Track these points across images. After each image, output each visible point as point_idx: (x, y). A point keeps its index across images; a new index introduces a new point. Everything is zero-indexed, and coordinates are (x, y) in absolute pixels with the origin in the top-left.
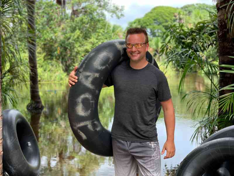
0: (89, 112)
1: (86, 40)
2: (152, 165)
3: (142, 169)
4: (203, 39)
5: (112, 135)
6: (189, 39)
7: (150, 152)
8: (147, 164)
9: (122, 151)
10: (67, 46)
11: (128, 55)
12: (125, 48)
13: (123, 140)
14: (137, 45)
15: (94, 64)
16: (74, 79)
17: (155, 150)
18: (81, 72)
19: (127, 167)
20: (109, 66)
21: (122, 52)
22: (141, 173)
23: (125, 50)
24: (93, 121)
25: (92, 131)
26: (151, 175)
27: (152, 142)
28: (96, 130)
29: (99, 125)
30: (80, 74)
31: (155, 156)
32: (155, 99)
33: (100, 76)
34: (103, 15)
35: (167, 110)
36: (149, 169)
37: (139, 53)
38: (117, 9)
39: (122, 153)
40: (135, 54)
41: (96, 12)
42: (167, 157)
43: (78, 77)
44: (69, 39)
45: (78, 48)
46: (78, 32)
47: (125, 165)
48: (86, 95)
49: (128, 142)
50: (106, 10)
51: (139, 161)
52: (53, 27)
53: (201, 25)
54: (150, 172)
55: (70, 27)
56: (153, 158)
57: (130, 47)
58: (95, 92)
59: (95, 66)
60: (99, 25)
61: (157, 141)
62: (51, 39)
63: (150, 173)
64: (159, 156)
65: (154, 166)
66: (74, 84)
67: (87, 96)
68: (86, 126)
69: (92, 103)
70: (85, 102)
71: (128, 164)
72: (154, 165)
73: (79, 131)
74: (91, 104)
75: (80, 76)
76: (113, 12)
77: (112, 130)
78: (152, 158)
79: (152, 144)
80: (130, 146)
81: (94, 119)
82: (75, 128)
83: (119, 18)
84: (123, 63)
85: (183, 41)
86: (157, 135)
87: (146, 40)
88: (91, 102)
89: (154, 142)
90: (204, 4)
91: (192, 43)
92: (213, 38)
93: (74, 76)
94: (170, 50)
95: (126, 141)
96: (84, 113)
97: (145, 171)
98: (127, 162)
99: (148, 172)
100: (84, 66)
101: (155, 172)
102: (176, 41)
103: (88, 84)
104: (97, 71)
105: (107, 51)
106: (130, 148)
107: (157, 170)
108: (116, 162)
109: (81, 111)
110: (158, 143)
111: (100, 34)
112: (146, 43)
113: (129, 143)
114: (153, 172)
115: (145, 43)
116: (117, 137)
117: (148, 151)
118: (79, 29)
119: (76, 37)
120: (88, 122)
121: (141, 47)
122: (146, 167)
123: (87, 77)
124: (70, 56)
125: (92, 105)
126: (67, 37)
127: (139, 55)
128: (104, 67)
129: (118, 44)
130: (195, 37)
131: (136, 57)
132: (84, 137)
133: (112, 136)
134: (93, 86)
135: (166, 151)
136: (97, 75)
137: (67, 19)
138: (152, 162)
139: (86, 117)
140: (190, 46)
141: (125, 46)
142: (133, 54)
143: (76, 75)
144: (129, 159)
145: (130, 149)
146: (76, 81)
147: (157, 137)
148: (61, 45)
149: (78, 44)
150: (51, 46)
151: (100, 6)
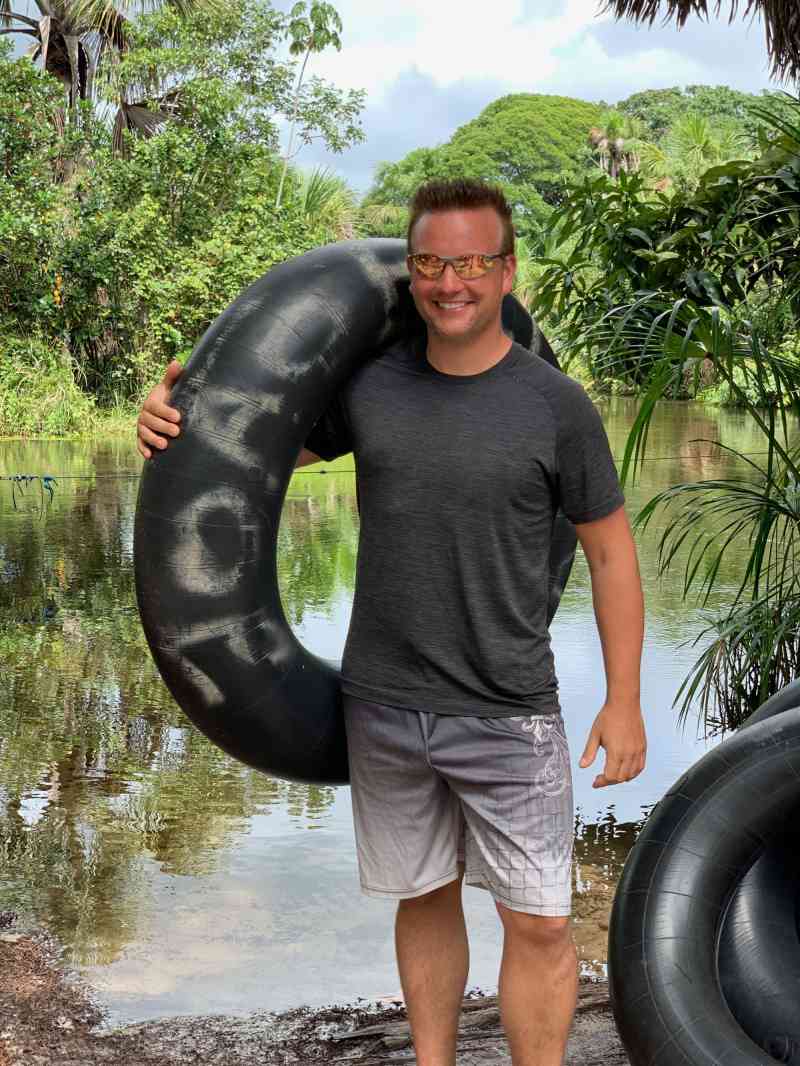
0: (235, 574)
1: (189, 243)
2: (536, 820)
3: (487, 840)
4: (729, 249)
5: (346, 682)
6: (666, 248)
7: (527, 761)
8: (509, 816)
9: (393, 759)
10: (98, 269)
11: (419, 308)
12: (407, 277)
13: (396, 708)
14: (462, 263)
15: (257, 351)
16: (164, 422)
17: (549, 754)
18: (194, 391)
19: (415, 829)
20: (329, 363)
21: (388, 295)
22: (483, 860)
23: (402, 285)
24: (251, 619)
25: (250, 666)
26: (530, 865)
27: (535, 714)
28: (268, 661)
29: (281, 637)
30: (192, 397)
31: (550, 782)
32: (548, 513)
33: (286, 407)
34: (265, 129)
35: (604, 560)
36: (518, 841)
37: (474, 299)
38: (331, 102)
39: (391, 768)
40: (453, 306)
41: (235, 116)
42: (609, 777)
43: (184, 411)
44: (108, 237)
45: (147, 280)
46: (147, 208)
47: (406, 822)
48: (218, 496)
49: (422, 714)
50: (279, 106)
51: (476, 802)
52: (32, 180)
53: (724, 180)
54: (524, 853)
55: (112, 181)
56: (539, 788)
57: (428, 271)
58: (263, 483)
59: (261, 358)
60: (248, 178)
61: (558, 711)
62: (25, 236)
63: (527, 858)
64: (564, 782)
65: (545, 827)
66: (162, 443)
67: (226, 499)
68: (219, 643)
69: (249, 533)
70: (215, 528)
71: (421, 815)
72: (541, 822)
73: (187, 664)
74: (243, 539)
75: (194, 407)
76: (314, 118)
77: (344, 661)
78: (533, 791)
79: (536, 727)
80: (431, 732)
81: (257, 608)
82: (168, 650)
83: (337, 147)
84: (394, 350)
85: (639, 253)
86: (554, 685)
87: (505, 239)
88: (244, 528)
89: (541, 717)
90: (722, 90)
91: (678, 266)
92: (773, 244)
93: (164, 408)
94: (580, 294)
95: (416, 713)
96: (212, 579)
97: (501, 846)
98: (416, 809)
99: (516, 852)
100: (211, 360)
101: (551, 853)
102: (607, 256)
103: (229, 443)
104: (273, 385)
105: (319, 290)
106: (432, 741)
107: (556, 841)
108: (366, 808)
109: (195, 573)
110: (562, 722)
111: (252, 219)
112: (507, 254)
113: (428, 721)
114: (540, 851)
115: (500, 256)
116: (371, 693)
117: (513, 759)
118: (156, 194)
119: (138, 229)
120: (227, 621)
121: (481, 271)
122: (506, 831)
123: (224, 413)
124: (109, 318)
125: (249, 544)
126: (95, 230)
127: (471, 310)
128: (305, 368)
129: (372, 257)
130: (695, 239)
131: (457, 320)
132: (212, 692)
133: (345, 690)
134: (249, 455)
135: (602, 751)
136: (272, 403)
137: (96, 146)
138: (533, 807)
139: (222, 599)
140: (672, 279)
141: (402, 269)
142: (447, 306)
143: (172, 403)
144: (424, 792)
145: (433, 748)
146: (175, 430)
147: (557, 692)
148: (70, 267)
149: (152, 264)
150: (23, 269)
151: (252, 88)
